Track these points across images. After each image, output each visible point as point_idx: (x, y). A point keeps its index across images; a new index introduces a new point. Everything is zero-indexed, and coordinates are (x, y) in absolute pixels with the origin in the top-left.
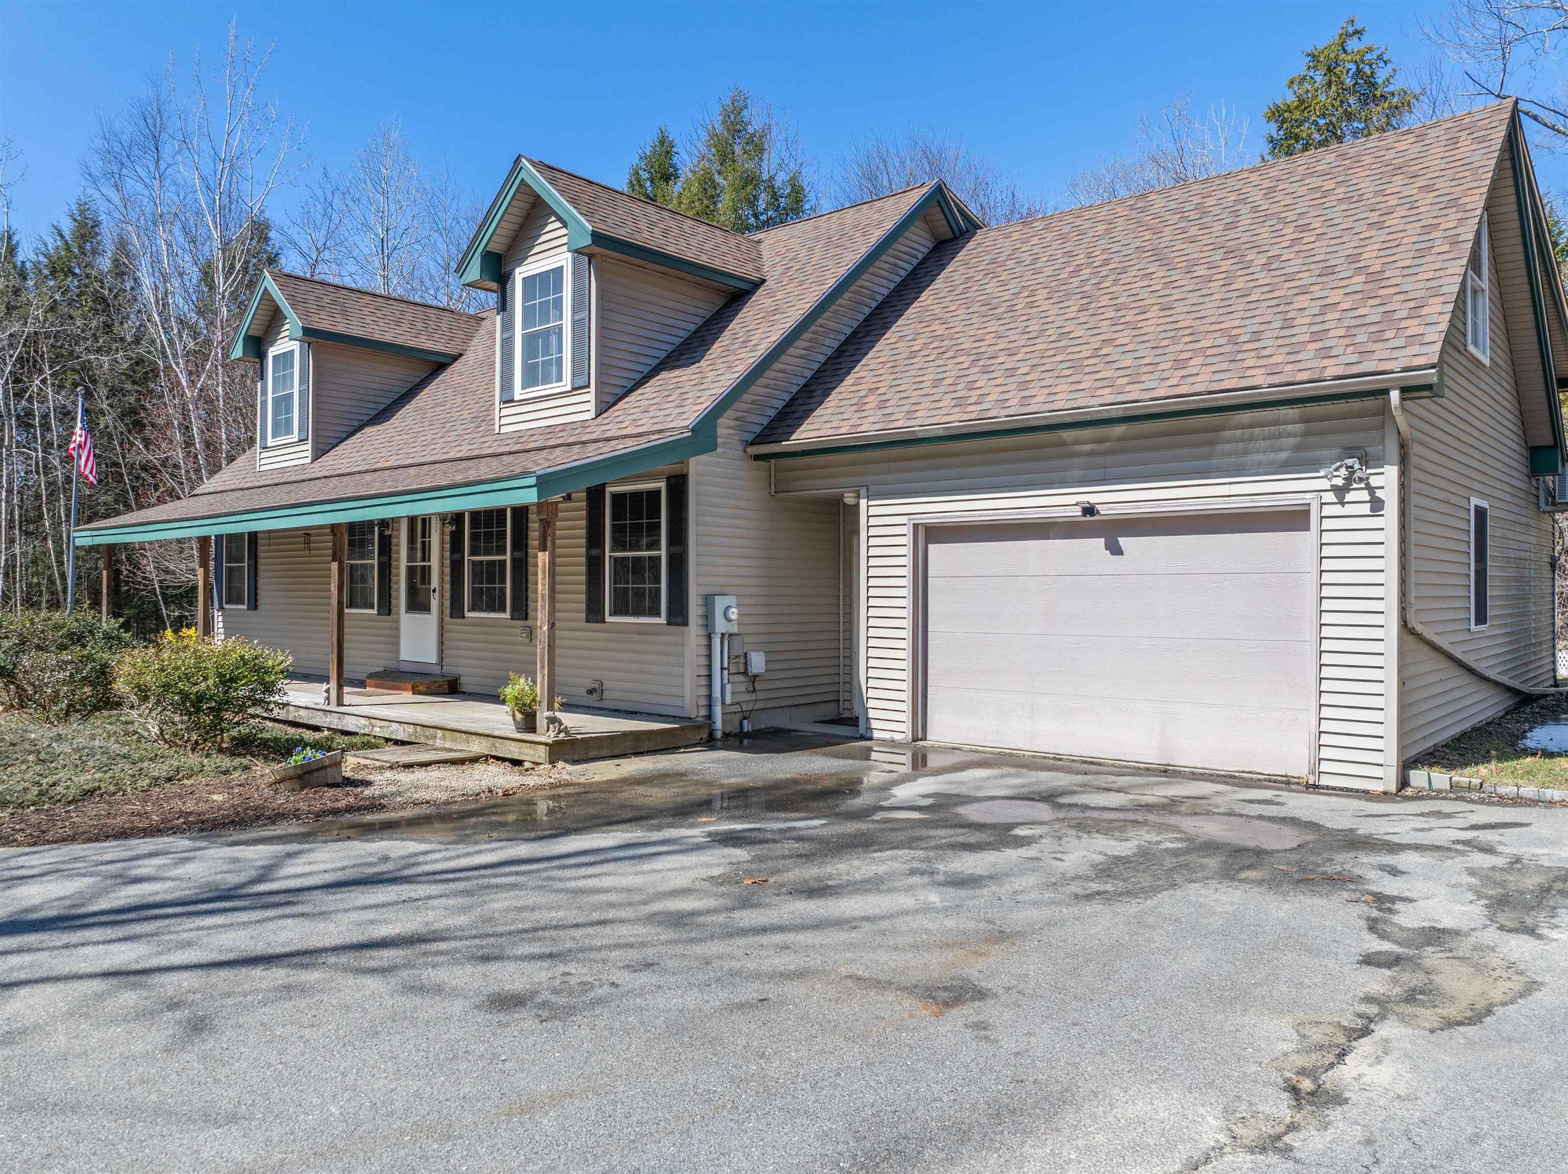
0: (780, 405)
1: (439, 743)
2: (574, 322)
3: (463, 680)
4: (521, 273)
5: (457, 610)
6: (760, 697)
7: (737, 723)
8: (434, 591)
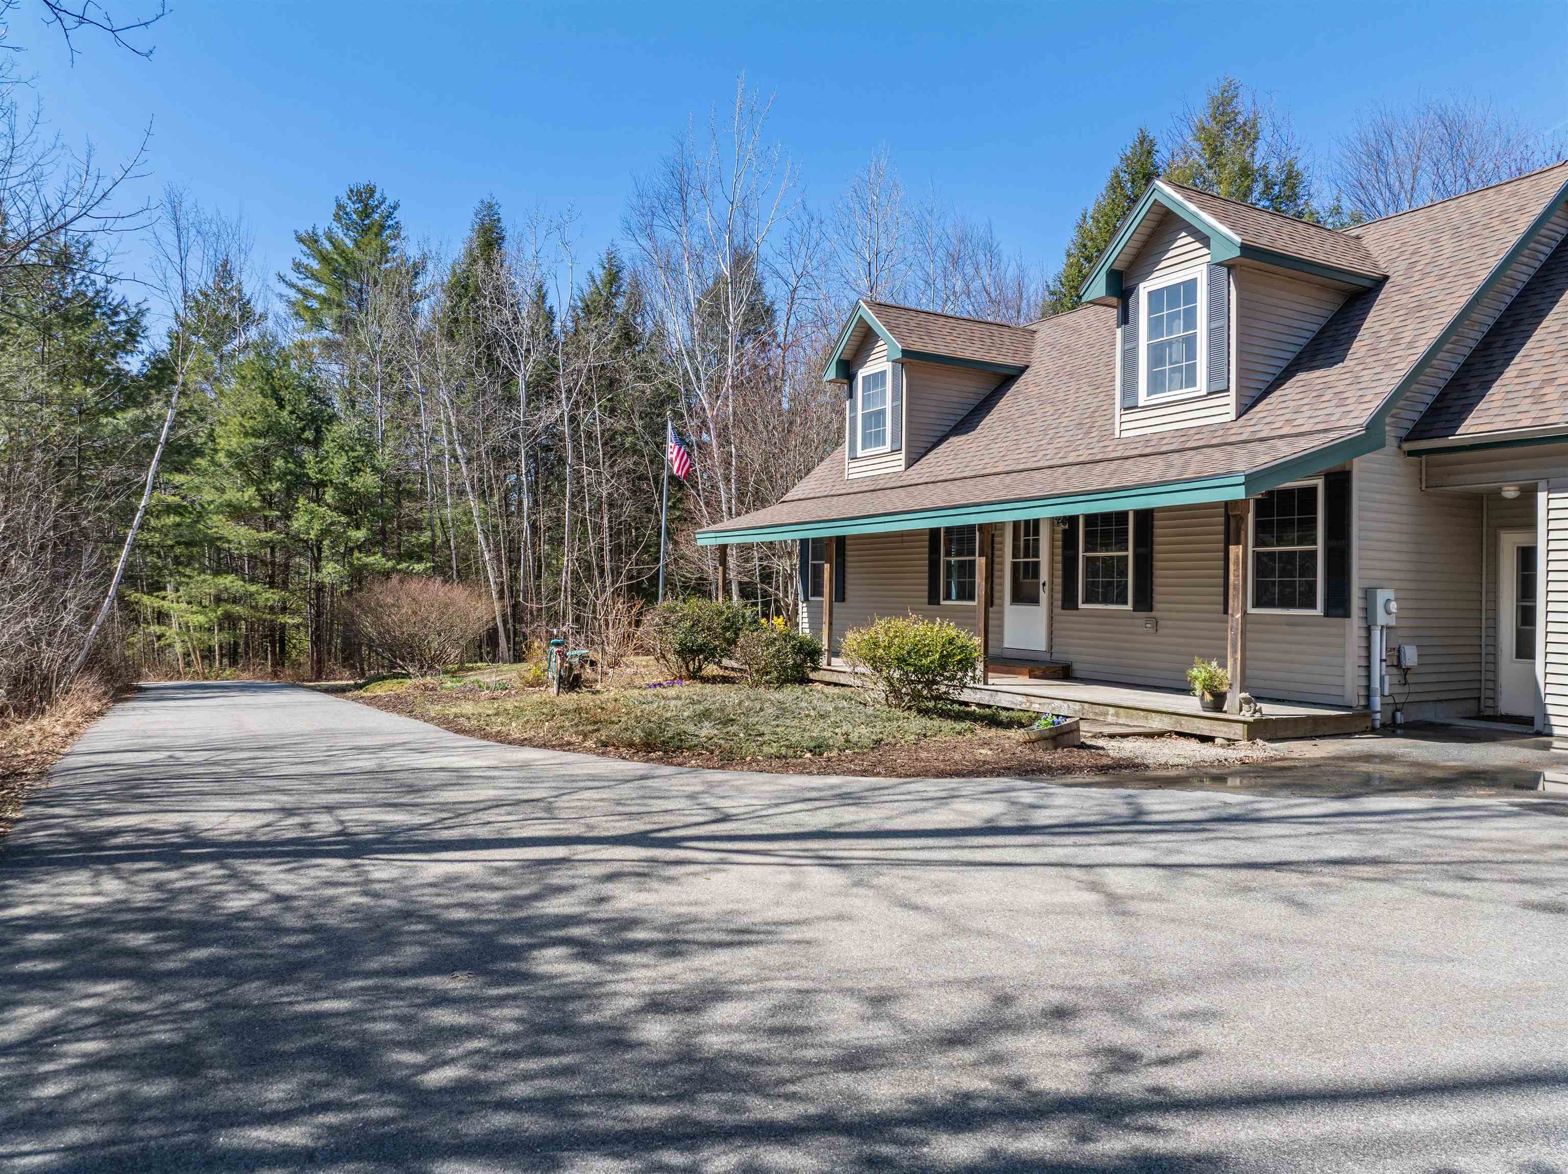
0: (1429, 400)
1: (1110, 719)
2: (1210, 331)
3: (1075, 666)
4: (1144, 289)
5: (1069, 601)
6: (1413, 688)
7: (1390, 715)
8: (1044, 584)
